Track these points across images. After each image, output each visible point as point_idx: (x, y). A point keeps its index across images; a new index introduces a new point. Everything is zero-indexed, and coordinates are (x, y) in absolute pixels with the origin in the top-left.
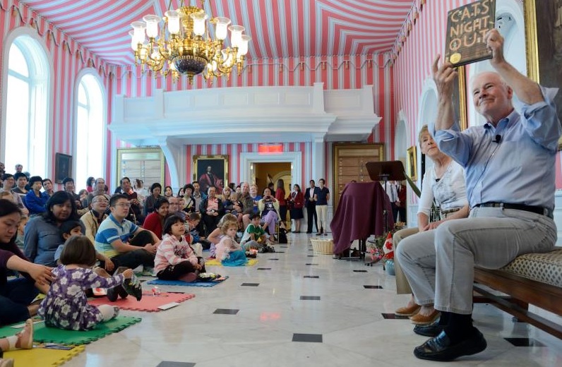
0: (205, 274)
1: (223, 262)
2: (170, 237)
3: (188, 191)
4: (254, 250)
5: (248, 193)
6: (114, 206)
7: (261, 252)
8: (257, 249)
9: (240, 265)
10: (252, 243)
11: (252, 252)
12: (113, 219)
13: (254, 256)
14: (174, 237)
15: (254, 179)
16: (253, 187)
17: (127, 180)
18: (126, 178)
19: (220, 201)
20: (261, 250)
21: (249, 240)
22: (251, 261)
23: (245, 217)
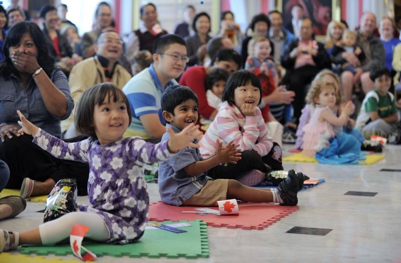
0: (279, 172)
1: (319, 154)
2: (230, 110)
3: (261, 26)
4: (379, 139)
5: (376, 32)
6: (161, 54)
7: (393, 143)
8: (387, 137)
9: (349, 162)
10: (378, 126)
11: (375, 141)
12: (154, 76)
13: (378, 149)
14: (238, 112)
15: (392, 7)
16: (387, 21)
17: (151, 8)
18: (151, 4)
19: (321, 46)
20: (393, 139)
21: (370, 121)
22: (371, 157)
23: (365, 77)
